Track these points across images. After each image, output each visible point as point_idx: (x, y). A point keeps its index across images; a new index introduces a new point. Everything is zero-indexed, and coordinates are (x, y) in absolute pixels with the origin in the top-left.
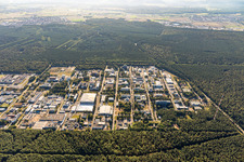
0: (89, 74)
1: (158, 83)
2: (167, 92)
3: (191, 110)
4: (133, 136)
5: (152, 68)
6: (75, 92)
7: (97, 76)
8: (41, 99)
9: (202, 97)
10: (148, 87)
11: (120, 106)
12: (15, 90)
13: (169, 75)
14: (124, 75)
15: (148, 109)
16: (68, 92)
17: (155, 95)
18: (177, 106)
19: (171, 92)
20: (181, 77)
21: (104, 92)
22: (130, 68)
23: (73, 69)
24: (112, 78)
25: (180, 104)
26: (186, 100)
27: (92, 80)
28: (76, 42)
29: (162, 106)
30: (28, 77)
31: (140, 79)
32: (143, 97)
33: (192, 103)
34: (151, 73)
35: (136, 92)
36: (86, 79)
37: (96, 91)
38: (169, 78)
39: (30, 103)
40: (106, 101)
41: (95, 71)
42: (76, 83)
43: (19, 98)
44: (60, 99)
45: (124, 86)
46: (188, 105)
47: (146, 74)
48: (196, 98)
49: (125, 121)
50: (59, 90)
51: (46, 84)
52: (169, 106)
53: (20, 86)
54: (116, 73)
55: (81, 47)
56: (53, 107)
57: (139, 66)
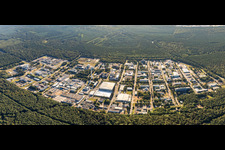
0: (110, 66)
1: (175, 74)
2: (185, 80)
3: (210, 90)
4: (154, 119)
5: (168, 62)
6: (96, 80)
7: (117, 68)
8: (66, 80)
9: (217, 78)
10: (166, 78)
11: (139, 95)
12: (50, 69)
13: (184, 66)
14: (142, 68)
15: (168, 96)
16: (89, 79)
17: (174, 84)
18: (197, 90)
19: (188, 80)
20: (196, 66)
21: (123, 83)
22: (148, 62)
23: (97, 61)
24: (131, 71)
25: (199, 88)
26: (204, 84)
27: (113, 71)
28: (102, 40)
29: (182, 92)
30: (62, 62)
31: (158, 71)
32: (162, 87)
33: (210, 85)
34: (168, 65)
35: (154, 83)
36: (107, 70)
37: (116, 81)
38: (185, 68)
39: (58, 81)
40: (125, 90)
41: (115, 64)
42: (98, 73)
43: (51, 75)
44: (82, 83)
45: (143, 77)
46: (207, 87)
47: (163, 67)
48: (212, 80)
49: (145, 107)
50: (83, 76)
51: (73, 70)
52: (189, 91)
53: (55, 67)
54: (135, 67)
55: (106, 43)
56: (74, 88)
57: (156, 60)
